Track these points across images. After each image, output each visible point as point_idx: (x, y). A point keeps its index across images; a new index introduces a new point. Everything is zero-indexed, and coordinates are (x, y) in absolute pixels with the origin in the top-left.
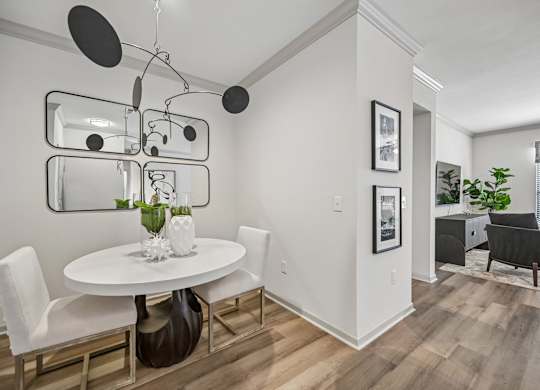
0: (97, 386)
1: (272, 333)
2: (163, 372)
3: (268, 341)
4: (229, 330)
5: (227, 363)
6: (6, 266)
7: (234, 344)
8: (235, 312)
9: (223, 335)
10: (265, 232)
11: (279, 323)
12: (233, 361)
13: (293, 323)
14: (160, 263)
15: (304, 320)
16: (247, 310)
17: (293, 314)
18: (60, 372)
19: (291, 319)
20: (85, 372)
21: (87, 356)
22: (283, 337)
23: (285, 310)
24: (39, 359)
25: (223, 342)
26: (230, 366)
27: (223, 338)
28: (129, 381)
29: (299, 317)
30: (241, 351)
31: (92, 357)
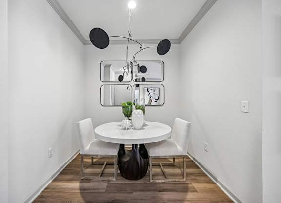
0: (105, 176)
1: (190, 186)
2: (128, 181)
3: (186, 190)
4: (164, 175)
5: (156, 191)
6: (78, 124)
7: (164, 183)
8: (172, 166)
9: (161, 175)
10: (187, 122)
11: (198, 182)
12: (160, 191)
13: (208, 186)
14: (126, 131)
15: (218, 187)
16: (179, 168)
17: (211, 180)
18: (97, 166)
19: (208, 183)
20: (103, 169)
21: (105, 163)
22: (196, 191)
23: (206, 176)
24: (92, 158)
25: (158, 179)
26: (157, 193)
27: (160, 177)
28: (114, 179)
29: (215, 184)
30: (166, 188)
31: (107, 164)
